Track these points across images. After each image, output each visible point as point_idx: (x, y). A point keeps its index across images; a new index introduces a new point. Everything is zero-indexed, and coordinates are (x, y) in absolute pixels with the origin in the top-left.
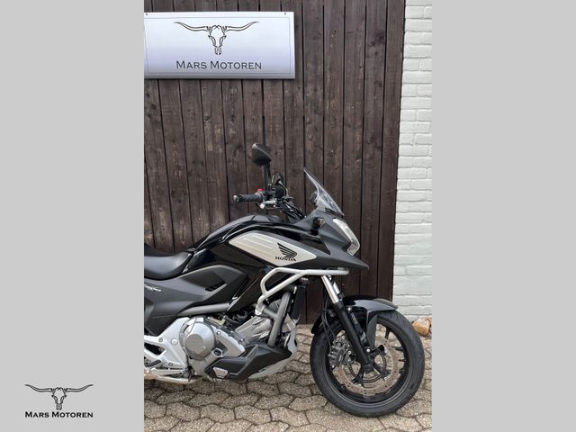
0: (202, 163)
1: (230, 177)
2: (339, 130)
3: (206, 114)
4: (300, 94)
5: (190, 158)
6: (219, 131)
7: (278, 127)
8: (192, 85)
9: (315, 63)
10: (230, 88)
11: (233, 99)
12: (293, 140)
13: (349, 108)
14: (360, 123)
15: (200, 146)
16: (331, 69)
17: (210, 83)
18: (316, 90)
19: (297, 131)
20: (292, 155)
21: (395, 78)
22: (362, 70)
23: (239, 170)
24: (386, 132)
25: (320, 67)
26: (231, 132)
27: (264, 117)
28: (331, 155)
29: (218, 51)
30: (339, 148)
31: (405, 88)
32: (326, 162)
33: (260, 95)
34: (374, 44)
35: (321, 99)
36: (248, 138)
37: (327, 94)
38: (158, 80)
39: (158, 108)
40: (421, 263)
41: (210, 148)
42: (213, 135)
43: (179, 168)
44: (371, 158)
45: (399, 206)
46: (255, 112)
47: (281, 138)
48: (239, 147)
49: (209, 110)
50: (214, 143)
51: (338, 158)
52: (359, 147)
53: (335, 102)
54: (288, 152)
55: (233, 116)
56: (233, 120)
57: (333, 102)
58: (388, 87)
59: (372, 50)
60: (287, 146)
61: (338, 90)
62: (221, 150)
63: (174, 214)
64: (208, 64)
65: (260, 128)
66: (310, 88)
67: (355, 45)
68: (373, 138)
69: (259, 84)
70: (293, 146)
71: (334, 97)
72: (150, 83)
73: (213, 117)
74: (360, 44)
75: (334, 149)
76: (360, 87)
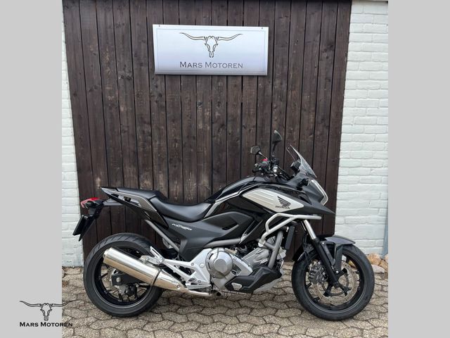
0: (194, 138)
1: (214, 148)
2: (298, 113)
3: (199, 101)
4: (270, 86)
5: (185, 134)
6: (208, 114)
7: (252, 111)
8: (190, 79)
9: (282, 64)
10: (218, 81)
11: (220, 90)
12: (263, 120)
13: (306, 97)
14: (313, 108)
15: (193, 125)
16: (293, 68)
17: (204, 78)
18: (281, 84)
19: (266, 114)
20: (262, 132)
21: (340, 76)
22: (316, 69)
23: (221, 143)
24: (333, 115)
25: (286, 67)
26: (217, 114)
27: (242, 104)
28: (291, 132)
29: (211, 55)
30: (297, 127)
31: (347, 83)
32: (287, 137)
33: (240, 87)
34: (326, 50)
35: (285, 90)
36: (229, 119)
37: (290, 87)
38: (165, 75)
39: (164, 96)
40: (357, 215)
41: (200, 126)
42: (203, 117)
43: (176, 141)
44: (321, 134)
45: (341, 171)
46: (236, 99)
47: (254, 119)
48: (222, 125)
49: (202, 98)
50: (204, 123)
51: (296, 134)
52: (312, 126)
53: (294, 94)
54: (258, 130)
55: (219, 103)
56: (219, 106)
57: (294, 92)
58: (335, 82)
59: (325, 55)
60: (258, 125)
61: (298, 84)
62: (208, 128)
63: (170, 176)
64: (204, 65)
65: (239, 112)
66: (277, 82)
67: (312, 51)
68: (323, 120)
69: (240, 79)
70: (263, 125)
71: (295, 89)
72: (159, 77)
73: (204, 103)
74: (316, 51)
75: (294, 127)
76: (314, 82)
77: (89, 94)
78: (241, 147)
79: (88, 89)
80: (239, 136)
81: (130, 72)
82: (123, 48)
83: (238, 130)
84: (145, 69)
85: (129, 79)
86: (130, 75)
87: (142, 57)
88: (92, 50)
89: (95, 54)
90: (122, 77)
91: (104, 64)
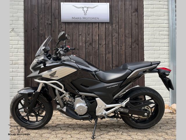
0: (78, 49)
1: (87, 54)
2: (124, 38)
3: (80, 33)
4: (111, 27)
6: (84, 39)
7: (104, 37)
8: (76, 24)
9: (116, 18)
10: (88, 25)
11: (89, 28)
13: (127, 32)
14: (131, 36)
15: (77, 44)
16: (121, 20)
17: (82, 24)
18: (116, 26)
19: (110, 39)
21: (141, 22)
22: (131, 20)
23: (90, 52)
24: (140, 39)
25: (117, 19)
26: (88, 39)
27: (99, 35)
28: (121, 46)
29: (85, 14)
30: (124, 44)
31: (145, 25)
33: (98, 28)
34: (134, 12)
35: (118, 29)
36: (93, 41)
38: (65, 23)
41: (81, 44)
42: (82, 40)
44: (135, 47)
46: (96, 32)
48: (90, 44)
51: (123, 47)
52: (130, 44)
53: (122, 30)
54: (107, 46)
55: (89, 34)
56: (89, 35)
57: (122, 29)
58: (139, 25)
59: (134, 14)
60: (107, 44)
61: (123, 26)
62: (84, 45)
64: (82, 18)
65: (98, 38)
66: (114, 25)
67: (128, 12)
68: (135, 41)
69: (98, 24)
70: (108, 44)
71: (122, 28)
72: (63, 24)
73: (82, 34)
74: (130, 12)
75: (122, 44)
76: (130, 25)
77: (32, 31)
78: (99, 53)
79: (32, 29)
80: (98, 48)
81: (51, 21)
82: (48, 12)
83: (98, 46)
84: (57, 20)
85: (50, 24)
86: (51, 23)
87: (56, 16)
88: (35, 13)
89: (36, 15)
90: (47, 24)
91: (40, 19)
